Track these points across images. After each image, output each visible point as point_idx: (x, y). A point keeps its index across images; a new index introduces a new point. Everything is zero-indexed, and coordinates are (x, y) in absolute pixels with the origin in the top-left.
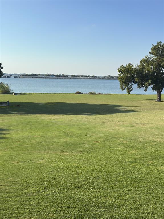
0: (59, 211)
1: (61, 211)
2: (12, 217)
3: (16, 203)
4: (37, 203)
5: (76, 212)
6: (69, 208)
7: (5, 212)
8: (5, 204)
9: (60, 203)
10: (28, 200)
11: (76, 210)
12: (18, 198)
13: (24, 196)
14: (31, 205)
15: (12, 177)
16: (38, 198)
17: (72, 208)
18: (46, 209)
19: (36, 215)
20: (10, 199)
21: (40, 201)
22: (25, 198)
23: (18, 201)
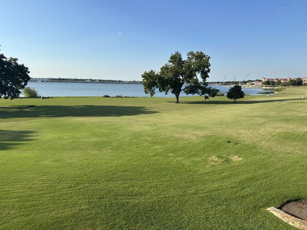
0: (91, 202)
1: (93, 202)
2: (46, 211)
3: (49, 198)
4: (70, 197)
5: (107, 202)
6: (100, 198)
7: (39, 207)
8: (39, 200)
9: (92, 195)
10: (61, 195)
11: (107, 200)
12: (51, 194)
13: (57, 192)
14: (64, 199)
15: (44, 176)
16: (70, 193)
17: (103, 198)
18: (79, 202)
19: (70, 207)
20: (44, 195)
21: (73, 195)
22: (58, 193)
23: (52, 197)
